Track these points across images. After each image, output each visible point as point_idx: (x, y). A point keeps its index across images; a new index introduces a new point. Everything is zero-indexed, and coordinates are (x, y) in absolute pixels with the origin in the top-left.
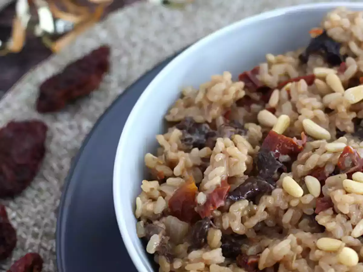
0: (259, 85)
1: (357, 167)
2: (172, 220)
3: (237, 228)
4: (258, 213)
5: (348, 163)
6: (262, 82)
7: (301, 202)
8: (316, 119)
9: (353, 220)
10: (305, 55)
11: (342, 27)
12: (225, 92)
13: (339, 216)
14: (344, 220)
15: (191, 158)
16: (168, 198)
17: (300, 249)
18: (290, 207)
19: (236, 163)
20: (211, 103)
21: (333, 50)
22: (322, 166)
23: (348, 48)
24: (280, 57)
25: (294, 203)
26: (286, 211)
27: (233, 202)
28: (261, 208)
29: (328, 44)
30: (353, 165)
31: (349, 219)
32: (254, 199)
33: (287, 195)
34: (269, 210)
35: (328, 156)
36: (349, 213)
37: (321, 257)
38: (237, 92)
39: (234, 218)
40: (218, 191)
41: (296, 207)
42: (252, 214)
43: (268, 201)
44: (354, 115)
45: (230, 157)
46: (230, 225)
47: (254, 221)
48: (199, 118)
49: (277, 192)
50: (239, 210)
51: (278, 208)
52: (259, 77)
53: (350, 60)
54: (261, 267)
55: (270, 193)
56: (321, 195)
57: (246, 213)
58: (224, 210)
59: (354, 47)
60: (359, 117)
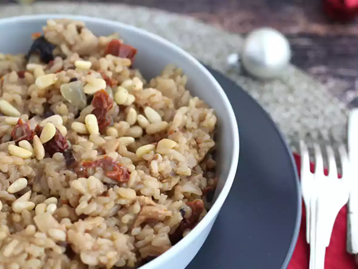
1: (24, 136)
5: (19, 133)
9: (12, 177)
11: (56, 31)
21: (47, 50)
23: (60, 50)
24: (8, 55)
30: (22, 135)
31: (8, 177)
35: (6, 127)
36: (8, 172)
44: (44, 100)
53: (58, 59)
59: (65, 49)
60: (50, 102)
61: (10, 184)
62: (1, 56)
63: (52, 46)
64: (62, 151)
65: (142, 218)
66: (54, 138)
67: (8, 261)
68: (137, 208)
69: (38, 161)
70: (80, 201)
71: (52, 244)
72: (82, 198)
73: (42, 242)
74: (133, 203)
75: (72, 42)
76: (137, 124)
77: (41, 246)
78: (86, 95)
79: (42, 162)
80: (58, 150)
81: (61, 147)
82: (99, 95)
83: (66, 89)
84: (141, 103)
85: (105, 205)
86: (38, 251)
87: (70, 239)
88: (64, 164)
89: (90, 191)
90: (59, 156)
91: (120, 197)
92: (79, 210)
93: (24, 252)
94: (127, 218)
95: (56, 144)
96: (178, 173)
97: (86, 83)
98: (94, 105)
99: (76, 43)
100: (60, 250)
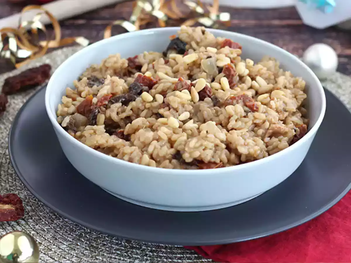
0: (137, 64)
1: (184, 88)
2: (77, 115)
3: (114, 117)
4: (127, 111)
5: (179, 86)
6: (139, 62)
7: (152, 106)
8: (167, 74)
9: (180, 111)
10: (166, 51)
11: (187, 33)
12: (116, 62)
13: (171, 110)
14: (174, 112)
15: (92, 90)
16: (76, 106)
17: (148, 124)
18: (145, 108)
19: (117, 86)
20: (107, 68)
21: (181, 46)
22: (165, 90)
23: (191, 45)
24: (151, 52)
25: (148, 105)
26: (143, 111)
27: (113, 103)
28: (129, 108)
29: (178, 42)
30: (182, 87)
31: (177, 112)
32: (125, 103)
33: (144, 101)
34: (134, 110)
35: (169, 84)
36: (177, 108)
37: (159, 126)
38: (123, 64)
39: (113, 111)
40: (105, 98)
41: (149, 109)
42: (123, 111)
43: (133, 104)
44: (188, 72)
45: (113, 82)
46: (110, 114)
47: (124, 115)
48: (100, 76)
49: (138, 99)
50: (116, 107)
51: (138, 109)
52: (137, 60)
53: (190, 51)
54: (125, 133)
55: (134, 100)
56: (164, 102)
57: (120, 110)
58: (107, 107)
59: (194, 45)
60: (192, 74)
61: (179, 115)
62: (146, 53)
63: (185, 44)
64: (209, 97)
65: (271, 131)
66: (204, 89)
67: (192, 150)
68: (267, 124)
69: (194, 103)
70: (230, 121)
71: (218, 142)
72: (232, 118)
73: (213, 140)
74: (264, 122)
75: (199, 40)
76: (251, 87)
77: (212, 142)
78: (218, 67)
79: (197, 104)
80: (207, 96)
81: (209, 94)
82: (227, 66)
83: (205, 63)
84: (253, 74)
85: (246, 123)
86: (211, 145)
87: (229, 140)
88: (212, 104)
89: (237, 114)
90: (207, 99)
91: (255, 118)
92: (230, 126)
93: (201, 145)
94: (261, 131)
95: (206, 92)
96: (287, 110)
97: (217, 60)
98: (224, 73)
99: (202, 40)
100: (224, 146)
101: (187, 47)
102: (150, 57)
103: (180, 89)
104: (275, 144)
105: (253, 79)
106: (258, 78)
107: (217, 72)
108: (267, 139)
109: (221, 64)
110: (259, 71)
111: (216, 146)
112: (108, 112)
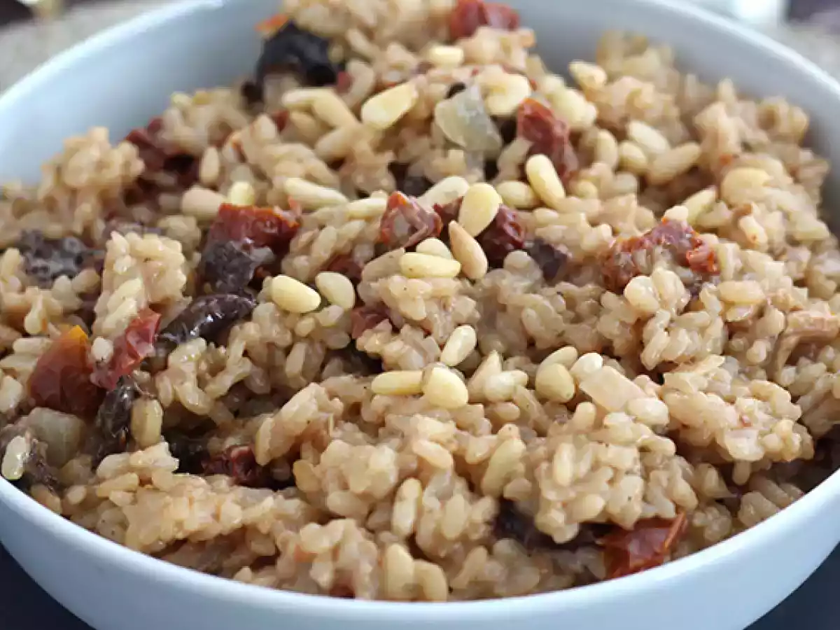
0: (169, 152)
1: (421, 232)
2: (45, 417)
3: (193, 398)
4: (230, 362)
5: (401, 228)
6: (174, 144)
7: (317, 324)
8: (310, 178)
9: (438, 331)
10: (254, 81)
12: (101, 165)
13: (406, 330)
14: (418, 335)
15: (58, 297)
16: (25, 378)
17: (338, 405)
18: (296, 338)
19: (162, 272)
20: (74, 192)
21: (313, 53)
22: (347, 250)
23: (347, 47)
24: (200, 93)
25: (305, 326)
26: (288, 351)
27: (172, 346)
28: (236, 348)
29: (300, 42)
30: (413, 230)
31: (428, 333)
32: (217, 335)
33: (285, 314)
34: (252, 354)
36: (425, 319)
37: (388, 409)
38: (127, 165)
39: (181, 376)
41: (309, 338)
42: (217, 368)
43: (247, 334)
44: (388, 157)
45: (147, 260)
46: (175, 393)
47: (225, 382)
48: (54, 229)
49: (263, 310)
50: (190, 359)
51: (271, 346)
52: (165, 136)
53: (355, 66)
54: (262, 459)
55: (248, 317)
56: (359, 302)
57: (204, 366)
58: (155, 367)
59: (358, 41)
60: (403, 159)
61: (442, 347)
62: (181, 98)
63: (324, 43)
64: (518, 246)
65: (793, 341)
66: (495, 221)
67: (572, 494)
68: (776, 319)
69: (473, 282)
70: (645, 336)
71: (646, 435)
72: (651, 325)
73: (629, 434)
74: (760, 313)
75: (370, 20)
76: (620, 168)
77: (627, 444)
78: (495, 119)
79: (486, 283)
80: (510, 246)
81: (517, 238)
82: (528, 112)
83: (448, 115)
84: (614, 118)
85: (702, 330)
86: (629, 458)
87: (679, 416)
88: (538, 274)
89: (664, 304)
90: (518, 258)
91: (728, 305)
92: (651, 357)
93: (596, 466)
94: (760, 350)
95: (502, 232)
96: (798, 237)
97: (486, 93)
98: (528, 137)
99: (382, 20)
100: (669, 446)
101: (335, 53)
102: (205, 116)
103: (405, 238)
104: (820, 386)
105: (621, 135)
106: (637, 129)
107: (498, 138)
108: (788, 374)
109: (505, 105)
110: (631, 101)
111: (643, 450)
112: (166, 385)
